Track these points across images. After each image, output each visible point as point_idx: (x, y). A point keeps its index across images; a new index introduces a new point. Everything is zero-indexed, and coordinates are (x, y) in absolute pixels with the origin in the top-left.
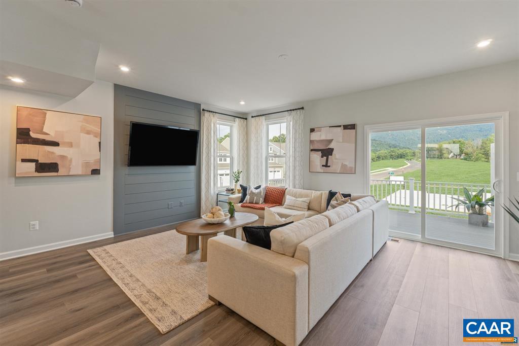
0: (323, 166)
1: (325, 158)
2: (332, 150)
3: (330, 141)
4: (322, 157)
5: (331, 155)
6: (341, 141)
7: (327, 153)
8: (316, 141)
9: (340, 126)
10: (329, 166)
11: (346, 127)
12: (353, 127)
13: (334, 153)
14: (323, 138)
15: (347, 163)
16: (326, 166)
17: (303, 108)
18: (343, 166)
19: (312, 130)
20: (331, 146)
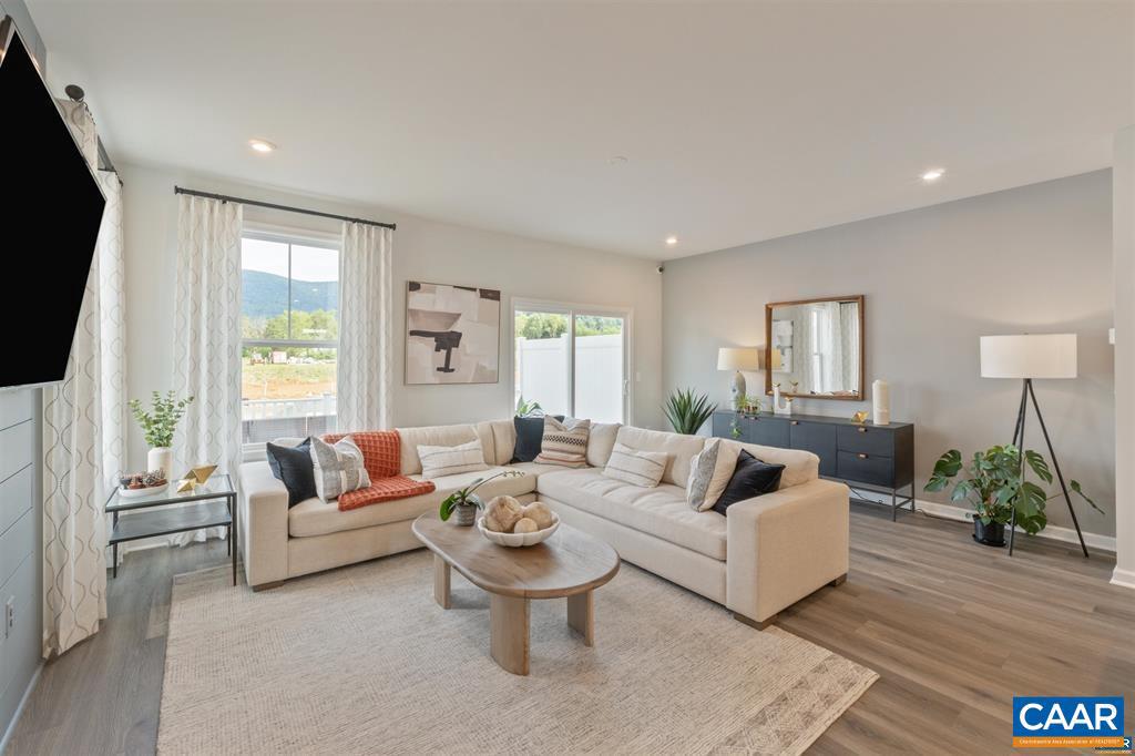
0: (439, 369)
1: (444, 352)
2: (459, 335)
3: (456, 317)
4: (437, 349)
5: (457, 346)
6: (476, 319)
7: (447, 341)
8: (423, 312)
9: (474, 290)
10: (453, 370)
11: (485, 294)
12: (494, 295)
13: (462, 341)
14: (440, 307)
15: (486, 364)
16: (446, 369)
17: (393, 227)
18: (480, 369)
19: (414, 286)
20: (456, 328)
